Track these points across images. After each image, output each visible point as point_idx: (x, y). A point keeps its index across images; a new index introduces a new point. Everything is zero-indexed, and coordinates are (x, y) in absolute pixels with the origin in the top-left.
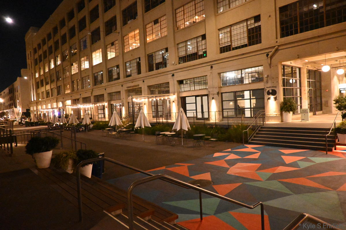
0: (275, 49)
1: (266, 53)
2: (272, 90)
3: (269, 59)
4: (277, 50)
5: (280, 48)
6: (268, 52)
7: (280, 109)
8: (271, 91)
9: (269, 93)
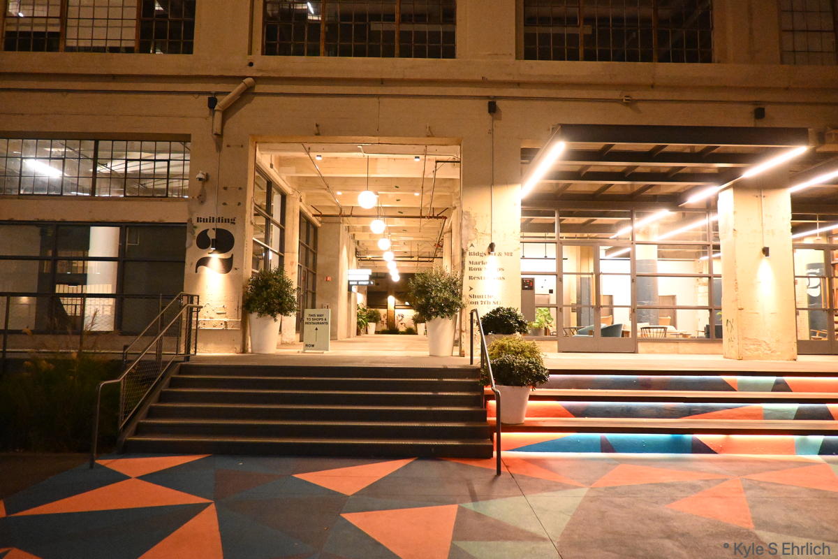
0: (242, 85)
1: (209, 93)
2: (218, 231)
3: (218, 115)
4: (248, 93)
5: (259, 88)
6: (217, 93)
7: (241, 304)
8: (212, 235)
9: (203, 242)
